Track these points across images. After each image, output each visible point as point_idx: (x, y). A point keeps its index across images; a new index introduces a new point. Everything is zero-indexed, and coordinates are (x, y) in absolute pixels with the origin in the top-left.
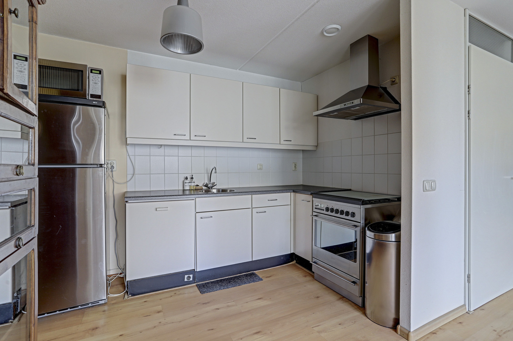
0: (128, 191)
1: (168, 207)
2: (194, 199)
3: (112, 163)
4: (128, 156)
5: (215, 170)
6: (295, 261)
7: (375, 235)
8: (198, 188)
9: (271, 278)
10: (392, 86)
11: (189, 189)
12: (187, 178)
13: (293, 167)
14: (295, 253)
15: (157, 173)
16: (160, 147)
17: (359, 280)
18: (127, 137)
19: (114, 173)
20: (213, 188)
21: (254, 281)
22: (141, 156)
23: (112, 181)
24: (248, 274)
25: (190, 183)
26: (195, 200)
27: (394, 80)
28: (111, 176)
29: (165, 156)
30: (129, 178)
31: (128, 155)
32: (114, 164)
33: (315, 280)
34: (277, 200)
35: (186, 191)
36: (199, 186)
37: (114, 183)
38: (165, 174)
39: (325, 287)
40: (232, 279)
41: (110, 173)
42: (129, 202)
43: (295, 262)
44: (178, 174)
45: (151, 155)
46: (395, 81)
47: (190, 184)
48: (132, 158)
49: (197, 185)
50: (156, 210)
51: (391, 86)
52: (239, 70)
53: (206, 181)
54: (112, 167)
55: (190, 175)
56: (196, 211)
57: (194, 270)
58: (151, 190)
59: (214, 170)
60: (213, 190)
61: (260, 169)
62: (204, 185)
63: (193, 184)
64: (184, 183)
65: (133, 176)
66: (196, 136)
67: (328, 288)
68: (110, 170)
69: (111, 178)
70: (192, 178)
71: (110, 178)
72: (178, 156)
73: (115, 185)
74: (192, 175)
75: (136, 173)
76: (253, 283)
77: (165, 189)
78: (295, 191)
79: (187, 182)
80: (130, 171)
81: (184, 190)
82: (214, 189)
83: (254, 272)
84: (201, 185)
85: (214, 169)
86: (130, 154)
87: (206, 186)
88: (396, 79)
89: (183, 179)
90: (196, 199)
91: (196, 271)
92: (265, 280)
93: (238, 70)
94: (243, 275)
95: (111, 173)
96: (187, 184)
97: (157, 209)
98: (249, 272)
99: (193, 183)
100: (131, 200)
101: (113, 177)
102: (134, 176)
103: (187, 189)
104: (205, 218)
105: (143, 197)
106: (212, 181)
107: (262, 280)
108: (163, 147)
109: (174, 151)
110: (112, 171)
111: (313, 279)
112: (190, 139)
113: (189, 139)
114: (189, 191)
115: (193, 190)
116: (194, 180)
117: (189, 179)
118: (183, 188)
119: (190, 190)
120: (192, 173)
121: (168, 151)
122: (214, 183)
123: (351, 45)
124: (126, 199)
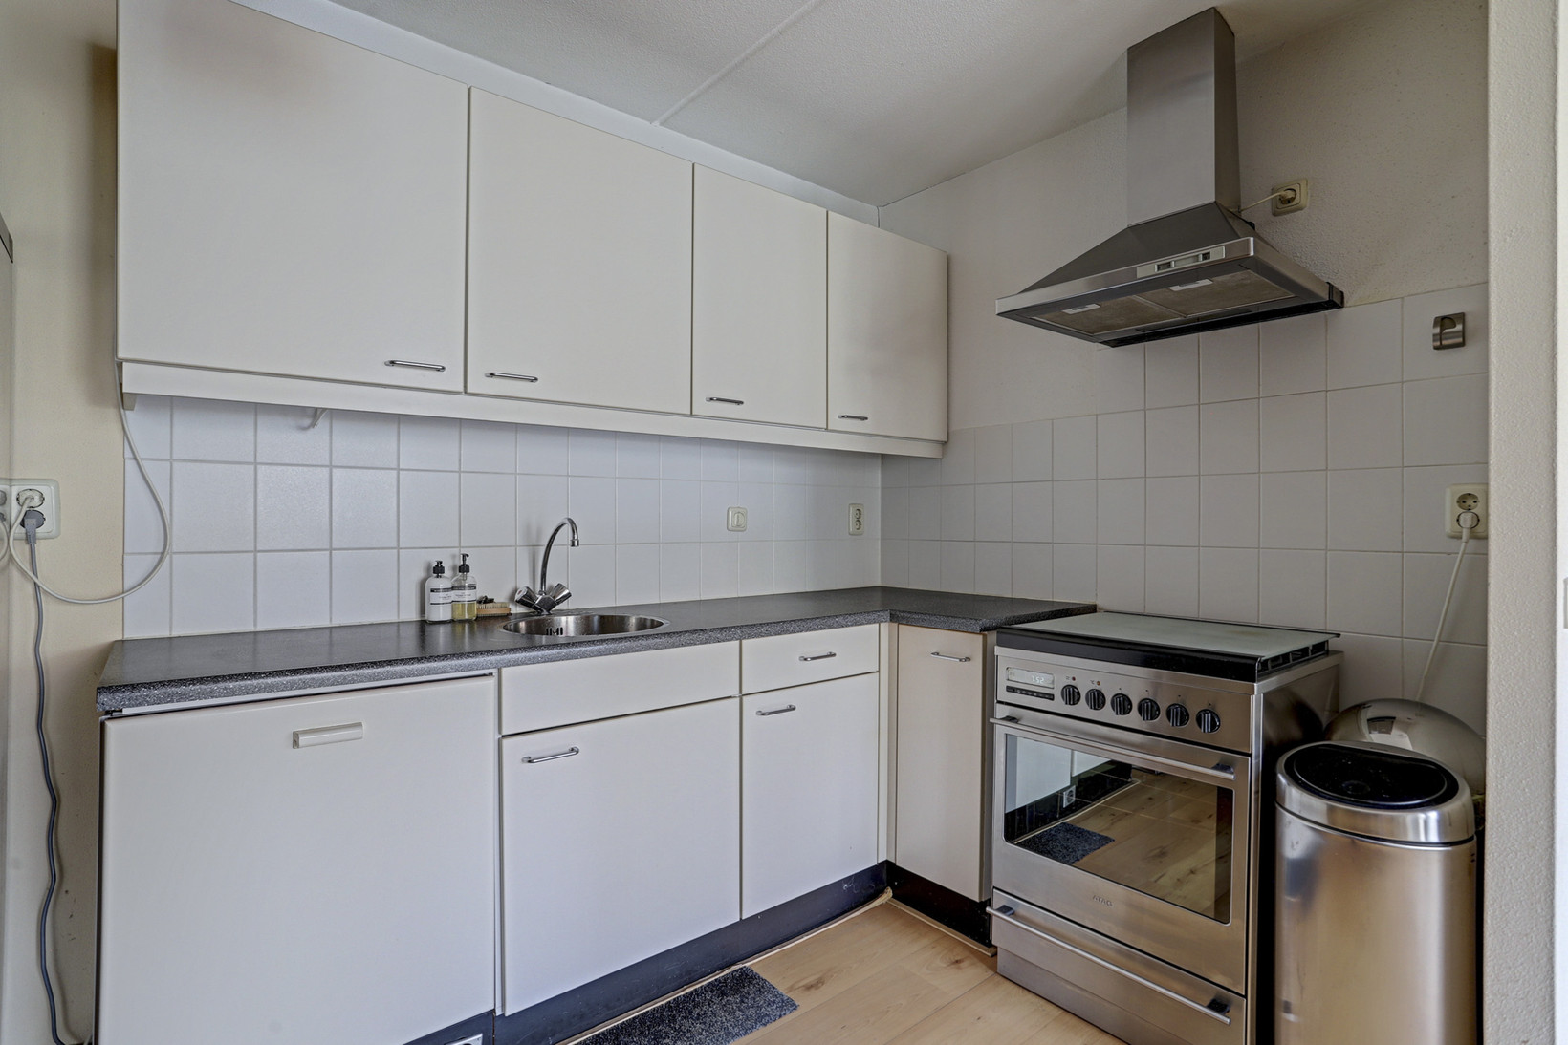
0: (127, 636)
1: (359, 725)
2: (494, 671)
3: (29, 493)
4: (131, 465)
5: (574, 530)
6: (889, 893)
7: (1331, 809)
8: (490, 610)
9: (824, 988)
10: (1278, 218)
11: (448, 617)
12: (438, 570)
13: (852, 519)
14: (894, 864)
15: (291, 547)
16: (307, 422)
17: (1246, 997)
18: (121, 355)
19: (41, 547)
20: (557, 607)
21: (762, 1019)
22: (203, 465)
23: (30, 589)
24: (725, 978)
25: (453, 589)
26: (496, 675)
27: (1290, 194)
28: (27, 568)
29: (331, 467)
30: (134, 572)
31: (128, 454)
32: (42, 499)
33: (998, 979)
34: (834, 655)
35: (434, 628)
36: (492, 601)
37: (43, 597)
38: (331, 550)
39: (1057, 1012)
40: (663, 1022)
41: (20, 552)
42: (126, 711)
43: (891, 894)
44: (398, 548)
45: (258, 461)
46: (1289, 201)
47: (453, 596)
48: (157, 473)
49: (486, 601)
50: (295, 743)
51: (1273, 218)
52: (662, 124)
53: (524, 583)
54: (32, 517)
55: (454, 556)
56: (500, 731)
57: (494, 1010)
58: (260, 628)
59: (565, 533)
60: (564, 619)
61: (739, 528)
62: (518, 597)
63: (468, 596)
64: (428, 591)
65: (160, 561)
66: (492, 375)
67: (1068, 1018)
68: (17, 530)
69: (23, 573)
70: (464, 569)
71: (15, 575)
72: (398, 469)
73: (48, 607)
74: (465, 556)
75: (176, 544)
76: (760, 1032)
77: (335, 623)
78: (903, 618)
79: (441, 586)
80: (144, 535)
81: (424, 625)
82: (567, 613)
83: (747, 964)
84: (500, 597)
85: (567, 530)
86: (141, 454)
87: (527, 601)
88: (1298, 191)
89: (421, 574)
90: (500, 672)
91: (499, 1013)
92: (805, 1002)
93: (657, 123)
94: (704, 990)
95: (27, 547)
96: (441, 594)
97: (303, 740)
98: (728, 971)
99: (467, 592)
100: (140, 704)
101: (34, 571)
102: (167, 560)
103: (441, 619)
104: (542, 758)
105: (215, 679)
106: (551, 581)
107: (795, 1007)
108: (323, 423)
109: (380, 444)
110: (30, 539)
111: (991, 973)
112: (465, 386)
113: (461, 389)
114: (449, 627)
115: (468, 621)
116: (470, 578)
117: (448, 573)
118: (423, 610)
119: (452, 621)
120: (460, 547)
121: (349, 442)
122: (560, 587)
123: (1129, 49)
124: (104, 698)
